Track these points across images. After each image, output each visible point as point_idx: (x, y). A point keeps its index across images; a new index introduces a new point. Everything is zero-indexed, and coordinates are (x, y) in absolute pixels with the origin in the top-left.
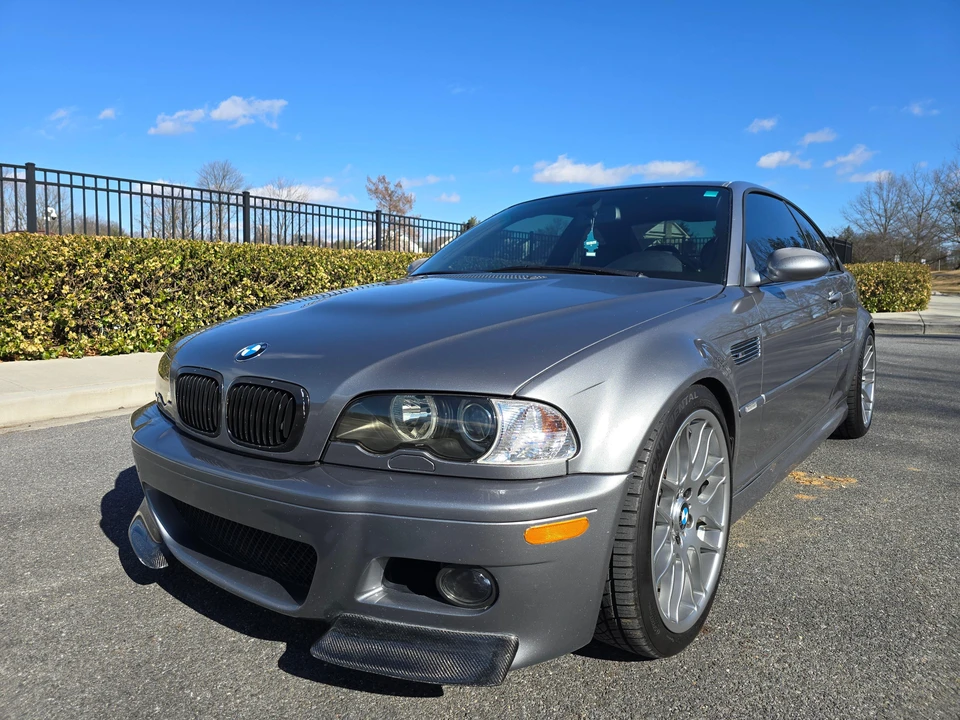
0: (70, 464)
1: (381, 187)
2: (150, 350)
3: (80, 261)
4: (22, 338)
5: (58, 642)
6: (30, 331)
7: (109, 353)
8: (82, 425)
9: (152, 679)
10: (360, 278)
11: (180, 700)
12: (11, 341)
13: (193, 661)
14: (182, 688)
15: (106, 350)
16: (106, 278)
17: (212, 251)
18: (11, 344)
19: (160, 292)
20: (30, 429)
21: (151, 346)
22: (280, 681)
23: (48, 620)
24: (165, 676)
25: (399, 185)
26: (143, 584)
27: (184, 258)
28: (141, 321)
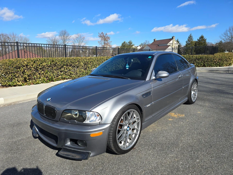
0: (25, 112)
1: (102, 35)
2: (45, 83)
3: (28, 64)
4: (17, 82)
5: (19, 150)
6: (19, 80)
7: (36, 84)
8: (29, 102)
9: (34, 157)
10: (91, 64)
11: (38, 160)
12: (15, 82)
13: (41, 154)
14: (39, 159)
15: (35, 83)
16: (34, 68)
17: (57, 60)
18: (15, 83)
19: (46, 70)
20: (19, 103)
21: (45, 82)
22: (55, 158)
23: (18, 146)
24: (36, 156)
25: (106, 34)
26: (35, 138)
27: (51, 62)
28: (42, 77)
